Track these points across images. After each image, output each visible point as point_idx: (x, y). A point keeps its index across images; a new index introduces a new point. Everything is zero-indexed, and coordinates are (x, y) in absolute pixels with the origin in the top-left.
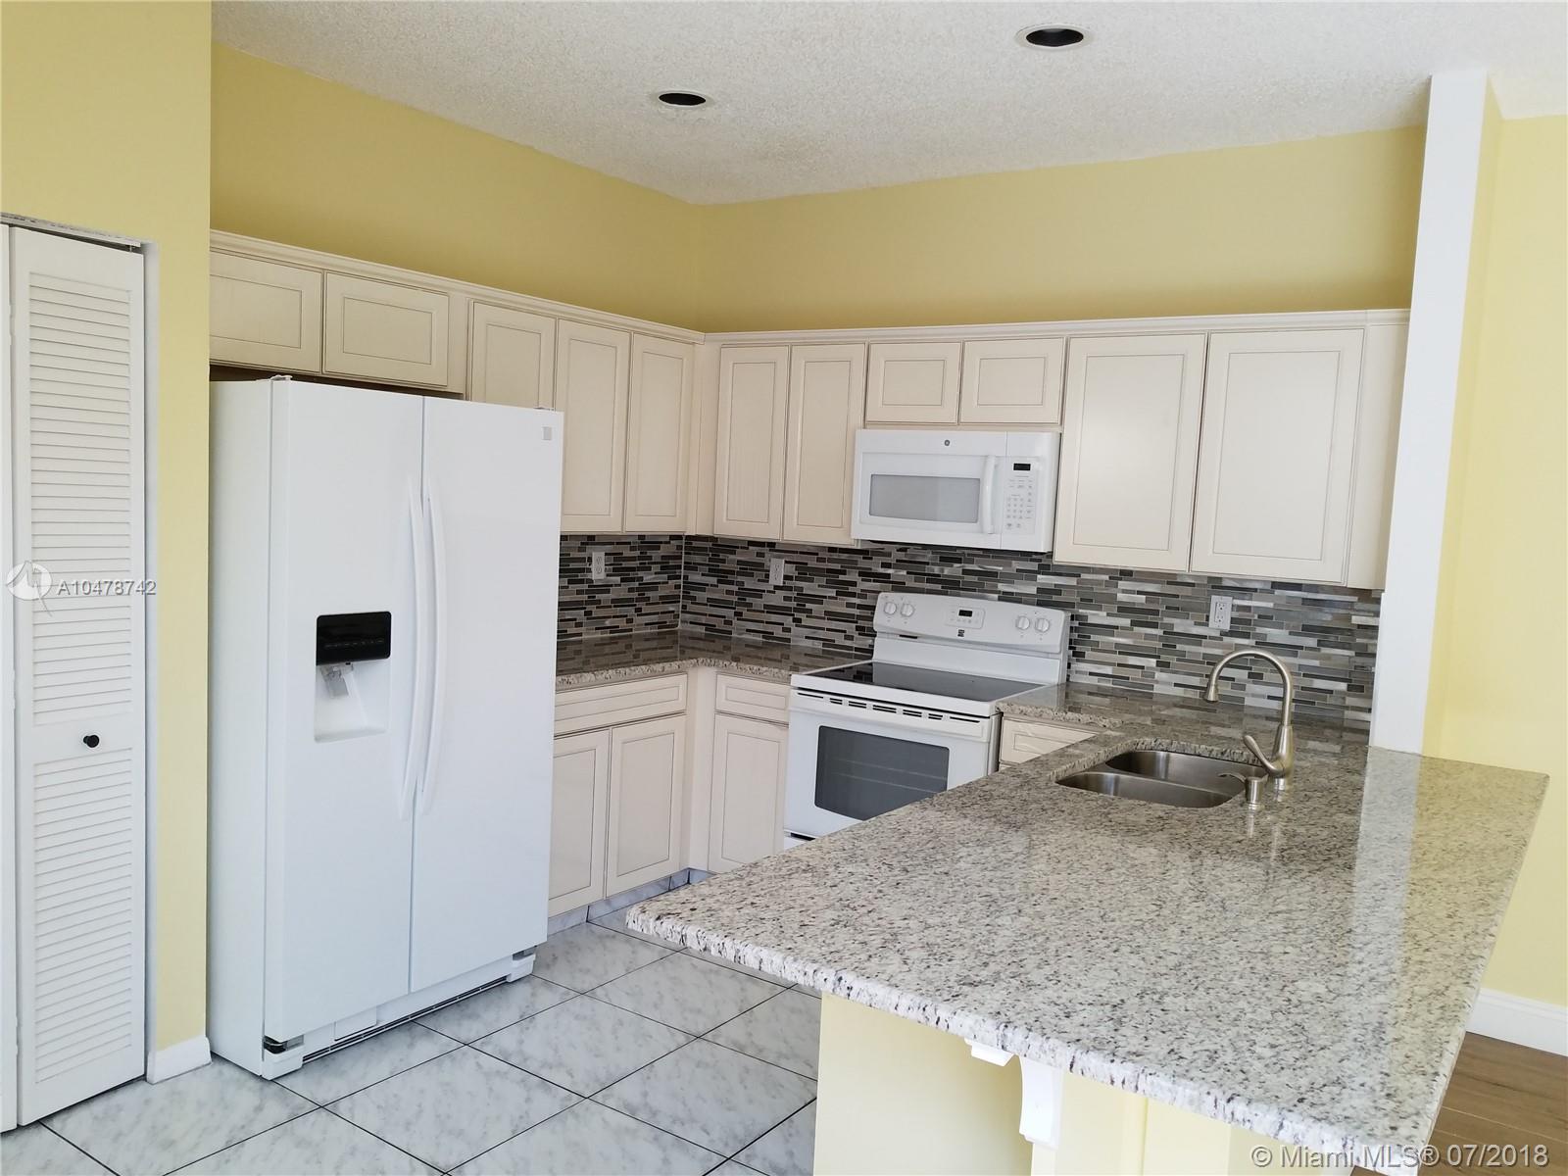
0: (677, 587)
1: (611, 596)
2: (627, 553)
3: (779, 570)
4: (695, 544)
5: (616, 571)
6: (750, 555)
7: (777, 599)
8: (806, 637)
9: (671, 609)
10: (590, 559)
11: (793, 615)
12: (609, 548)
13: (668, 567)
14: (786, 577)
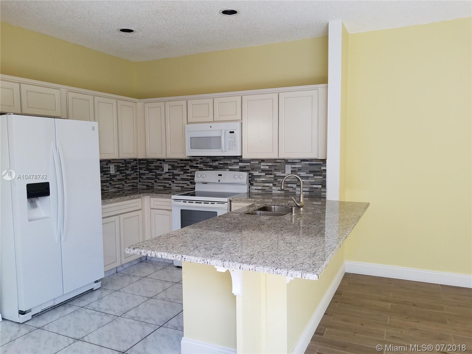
0: (137, 175)
1: (117, 178)
2: (121, 165)
3: (166, 167)
4: (141, 162)
5: (118, 171)
6: (158, 164)
7: (167, 176)
8: (176, 186)
9: (136, 181)
10: (110, 168)
11: (171, 180)
12: (115, 164)
13: (133, 169)
14: (169, 169)
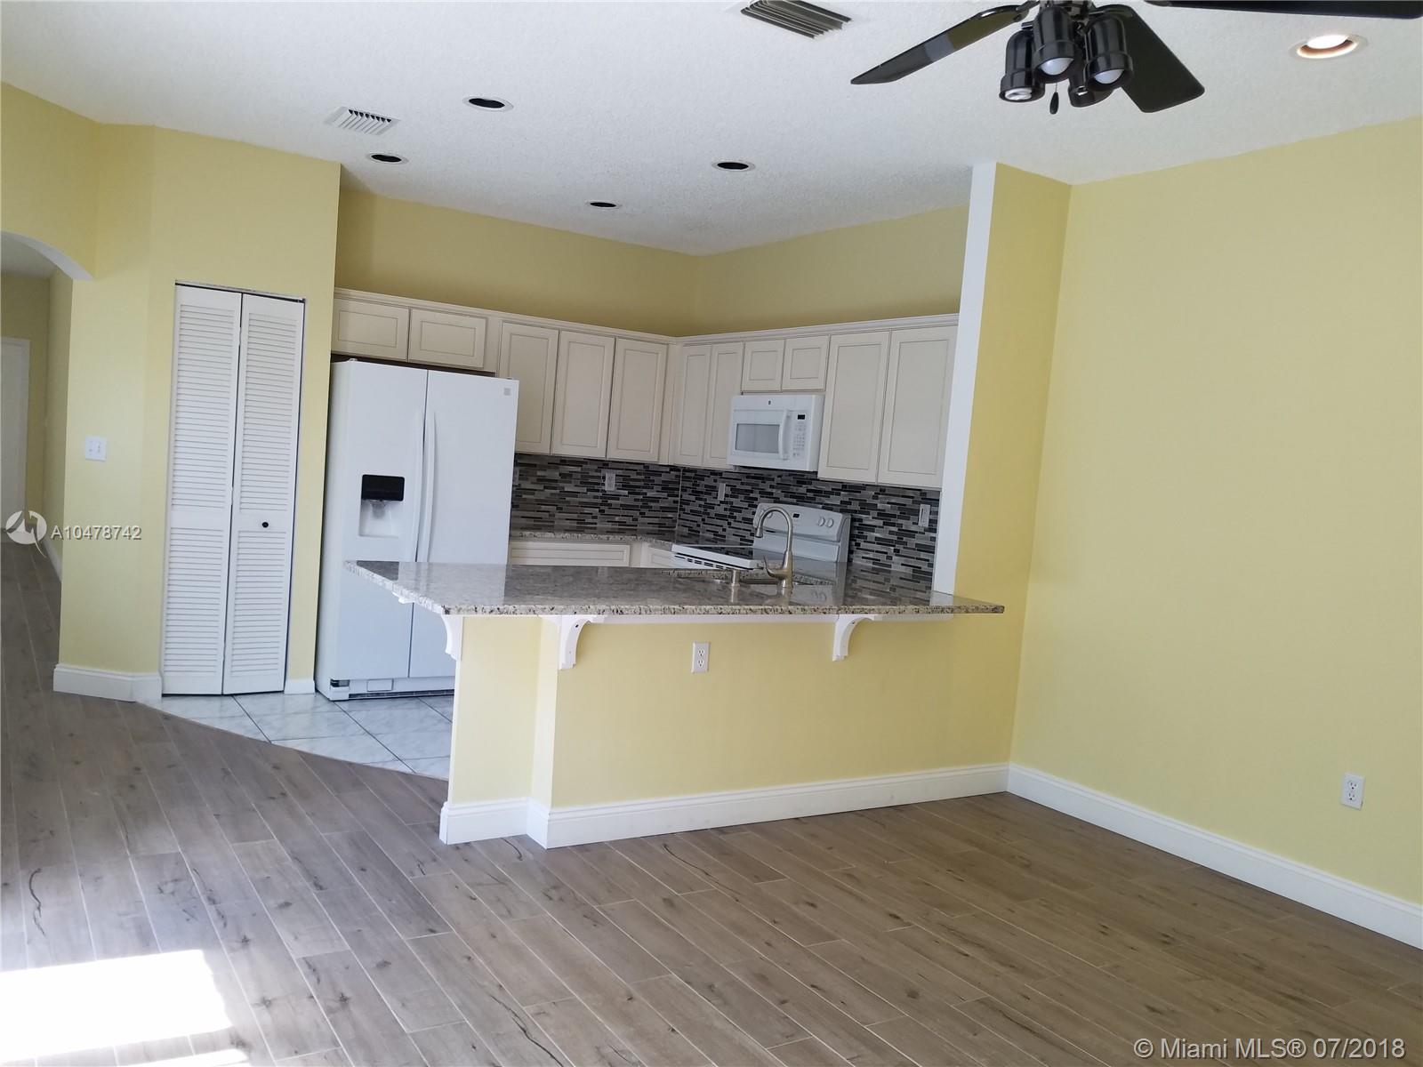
0: (675, 502)
1: (620, 502)
2: (634, 476)
3: (723, 490)
4: (687, 474)
5: (624, 487)
6: (709, 481)
7: (720, 510)
9: (670, 516)
10: (604, 478)
12: (620, 472)
13: (665, 487)
14: (726, 496)
